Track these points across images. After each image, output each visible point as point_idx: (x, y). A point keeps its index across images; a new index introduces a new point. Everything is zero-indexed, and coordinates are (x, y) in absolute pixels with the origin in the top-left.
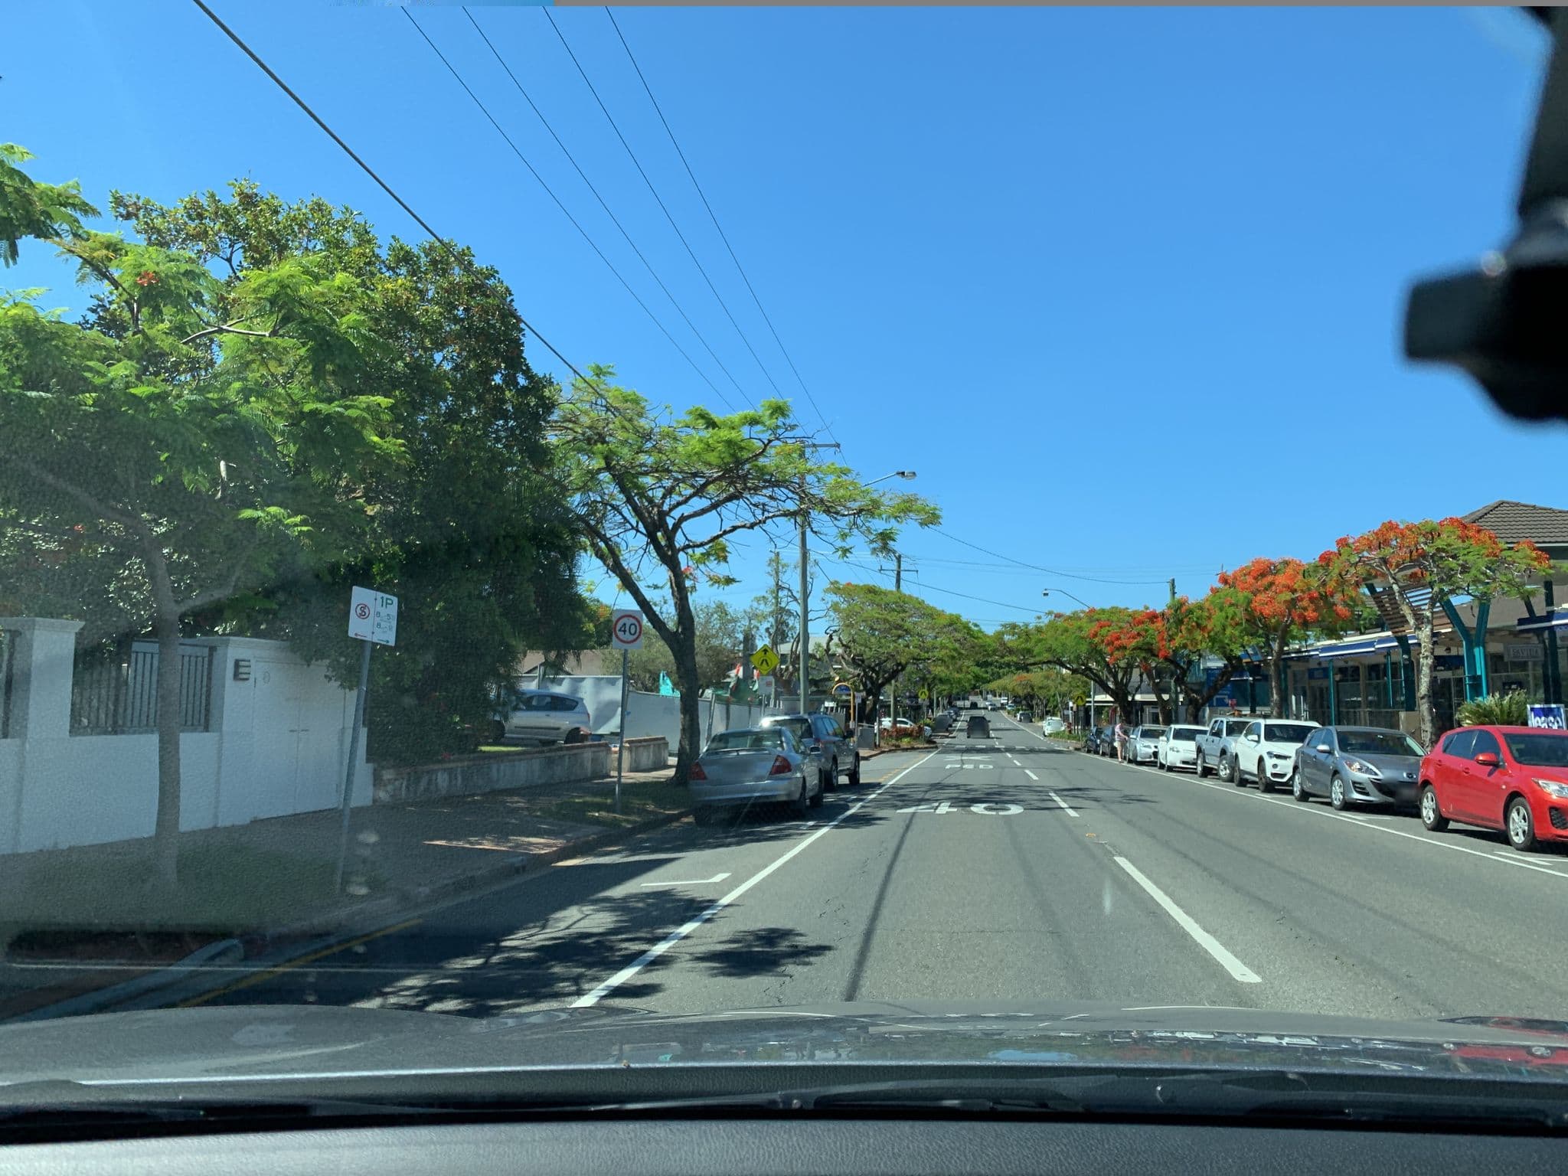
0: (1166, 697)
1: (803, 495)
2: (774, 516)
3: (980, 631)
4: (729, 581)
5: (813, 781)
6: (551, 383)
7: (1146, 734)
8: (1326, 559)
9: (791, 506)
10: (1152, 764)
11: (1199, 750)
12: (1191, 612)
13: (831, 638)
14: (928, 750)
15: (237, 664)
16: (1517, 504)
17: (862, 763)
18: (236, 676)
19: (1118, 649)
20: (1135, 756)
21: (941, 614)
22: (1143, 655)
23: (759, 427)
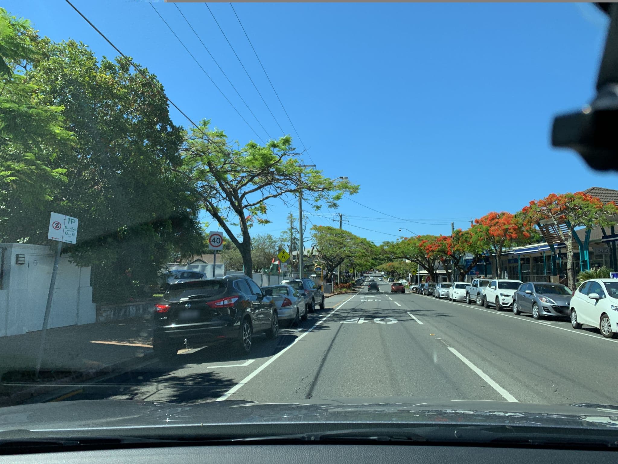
0: (450, 271)
1: (298, 182)
2: (286, 192)
3: (374, 245)
4: (267, 222)
5: (302, 309)
6: (183, 130)
7: (443, 286)
8: (525, 210)
9: (293, 187)
10: (446, 299)
11: (467, 293)
12: (463, 235)
13: (313, 248)
14: (353, 294)
15: (17, 256)
16: (600, 188)
17: (326, 299)
18: (17, 262)
19: (430, 252)
20: (439, 295)
21: (358, 238)
22: (441, 254)
23: (277, 149)
